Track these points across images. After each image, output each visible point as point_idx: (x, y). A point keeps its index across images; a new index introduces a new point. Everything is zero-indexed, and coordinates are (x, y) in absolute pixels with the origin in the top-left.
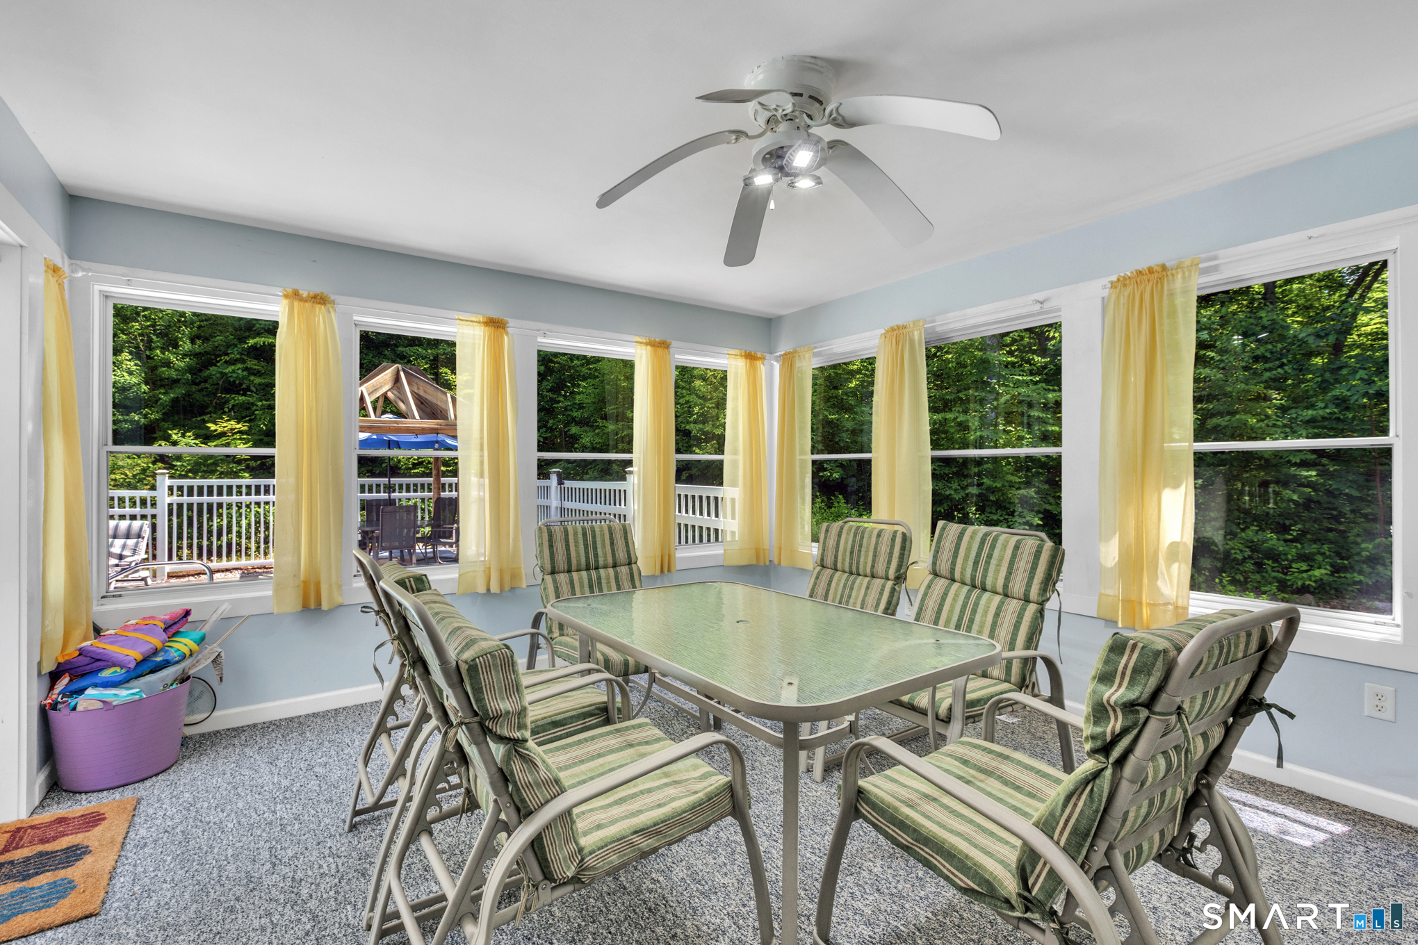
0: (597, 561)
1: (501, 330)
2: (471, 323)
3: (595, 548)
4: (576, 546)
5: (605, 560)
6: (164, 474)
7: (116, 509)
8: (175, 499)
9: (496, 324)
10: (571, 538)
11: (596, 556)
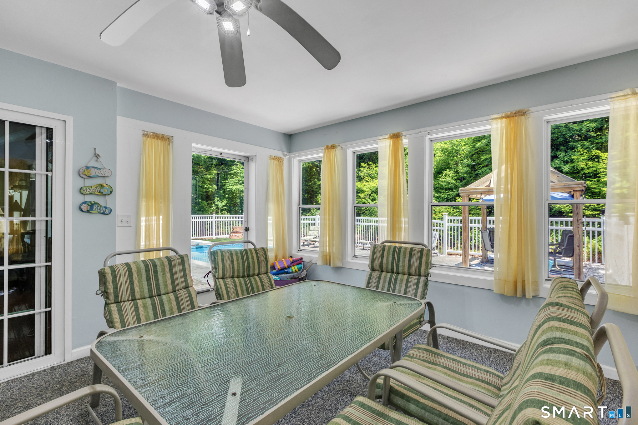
0: (398, 269)
1: (398, 138)
2: (384, 140)
3: (398, 261)
4: (388, 258)
5: (403, 269)
6: (446, 214)
7: (435, 227)
8: (450, 224)
9: (396, 137)
10: (386, 252)
11: (398, 266)
